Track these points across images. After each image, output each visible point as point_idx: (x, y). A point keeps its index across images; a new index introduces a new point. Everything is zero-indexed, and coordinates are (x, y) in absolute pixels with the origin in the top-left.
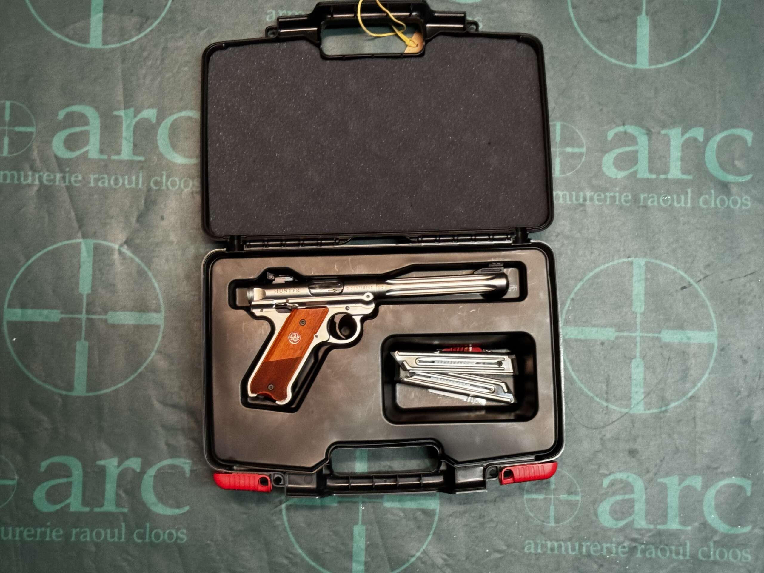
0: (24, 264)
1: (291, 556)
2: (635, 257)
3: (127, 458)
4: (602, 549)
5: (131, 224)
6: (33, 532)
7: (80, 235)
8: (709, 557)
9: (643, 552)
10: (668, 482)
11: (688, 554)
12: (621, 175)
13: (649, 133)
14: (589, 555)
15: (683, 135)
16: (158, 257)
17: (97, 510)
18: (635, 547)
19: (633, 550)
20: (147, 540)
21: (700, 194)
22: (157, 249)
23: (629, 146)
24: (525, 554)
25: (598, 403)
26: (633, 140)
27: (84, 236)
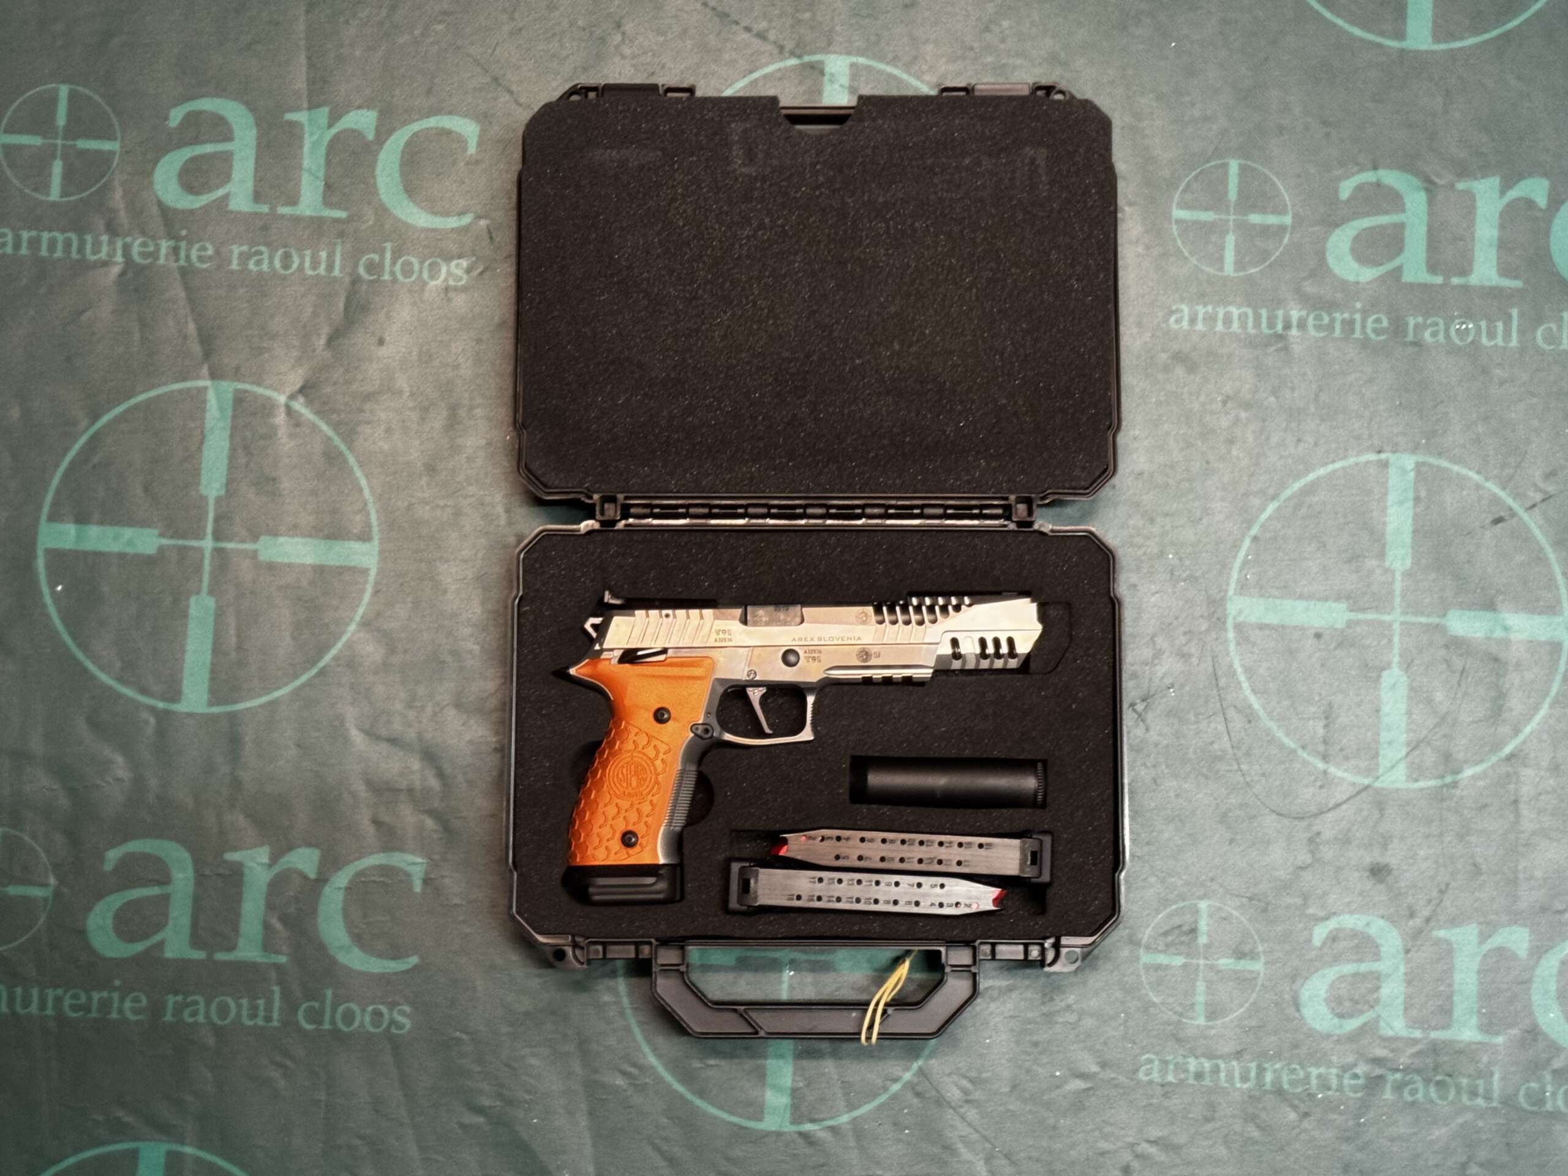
0: (87, 429)
1: (632, 1070)
2: (1394, 452)
3: (291, 848)
4: (1307, 1079)
5: (314, 351)
6: (83, 999)
7: (205, 370)
8: (1541, 1102)
9: (1399, 1087)
10: (1453, 939)
11: (1496, 1094)
12: (1367, 274)
13: (1430, 187)
14: (1279, 1092)
15: (1502, 193)
16: (369, 423)
17: (220, 956)
18: (1381, 1077)
19: (1374, 1083)
20: (326, 1026)
21: (1539, 320)
22: (367, 406)
23: (1387, 213)
24: (1139, 1082)
25: (1305, 763)
26: (1393, 200)
27: (214, 376)
